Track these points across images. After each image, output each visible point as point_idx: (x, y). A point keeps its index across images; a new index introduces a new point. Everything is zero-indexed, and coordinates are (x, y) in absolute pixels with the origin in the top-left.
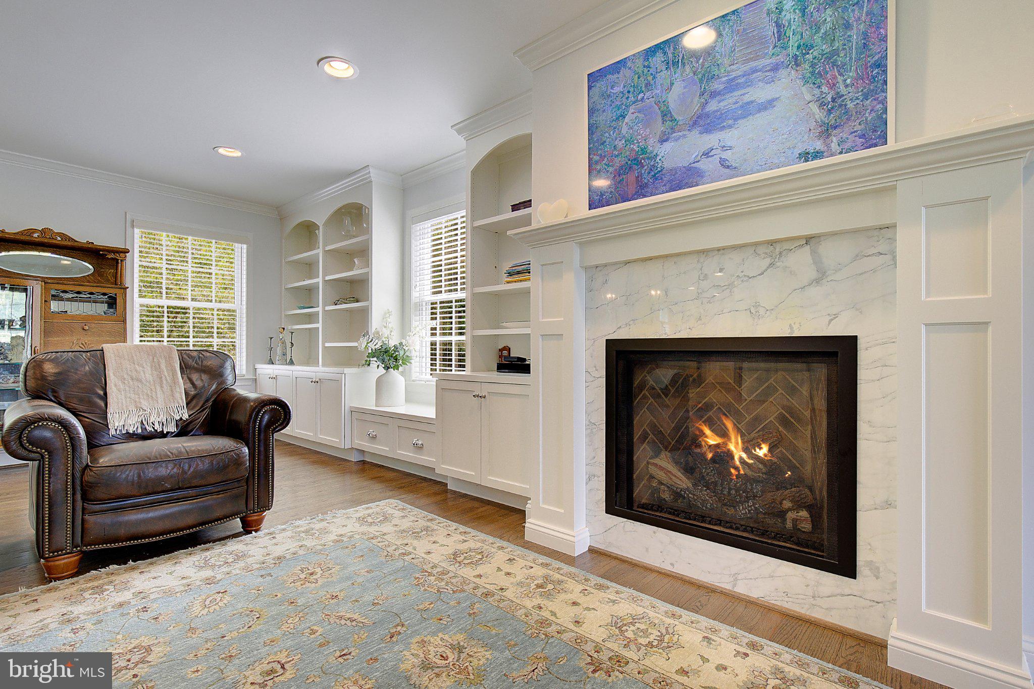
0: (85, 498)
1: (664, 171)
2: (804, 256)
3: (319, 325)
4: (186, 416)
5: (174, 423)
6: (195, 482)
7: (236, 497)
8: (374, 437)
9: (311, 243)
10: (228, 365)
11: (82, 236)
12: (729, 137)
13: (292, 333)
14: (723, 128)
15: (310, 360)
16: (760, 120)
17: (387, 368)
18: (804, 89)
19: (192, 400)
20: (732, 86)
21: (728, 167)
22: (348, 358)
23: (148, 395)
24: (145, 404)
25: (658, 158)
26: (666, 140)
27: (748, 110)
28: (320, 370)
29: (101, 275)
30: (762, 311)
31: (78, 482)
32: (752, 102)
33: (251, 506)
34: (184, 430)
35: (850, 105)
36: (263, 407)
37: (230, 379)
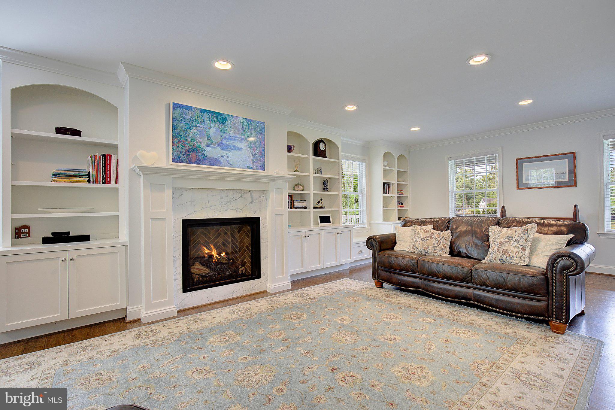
1: (207, 157)
2: (248, 195)
12: (230, 154)
14: (228, 150)
16: (237, 152)
18: (249, 149)
20: (230, 138)
21: (229, 163)
25: (205, 152)
26: (209, 146)
27: (235, 148)
30: (239, 210)
32: (236, 146)
35: (258, 158)
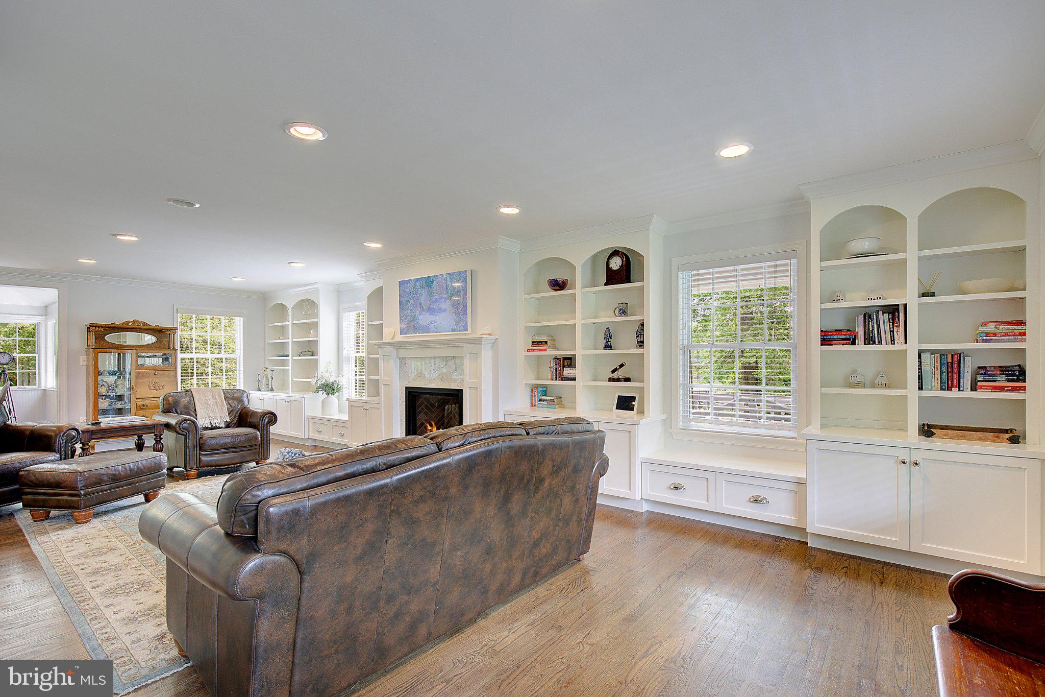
0: (200, 450)
1: (421, 326)
3: (290, 368)
4: (228, 420)
5: (223, 423)
6: (240, 445)
7: (255, 453)
8: (320, 432)
9: (284, 317)
10: (245, 395)
11: (153, 323)
12: (437, 318)
13: (272, 371)
14: (435, 314)
15: (284, 387)
16: (442, 314)
17: (328, 394)
19: (230, 413)
20: (437, 301)
21: (436, 328)
22: (306, 388)
23: (212, 411)
24: (211, 415)
25: (419, 319)
26: (421, 314)
27: (440, 310)
28: (290, 395)
29: (161, 342)
31: (198, 443)
33: (261, 457)
34: (228, 426)
36: (265, 415)
37: (246, 402)
